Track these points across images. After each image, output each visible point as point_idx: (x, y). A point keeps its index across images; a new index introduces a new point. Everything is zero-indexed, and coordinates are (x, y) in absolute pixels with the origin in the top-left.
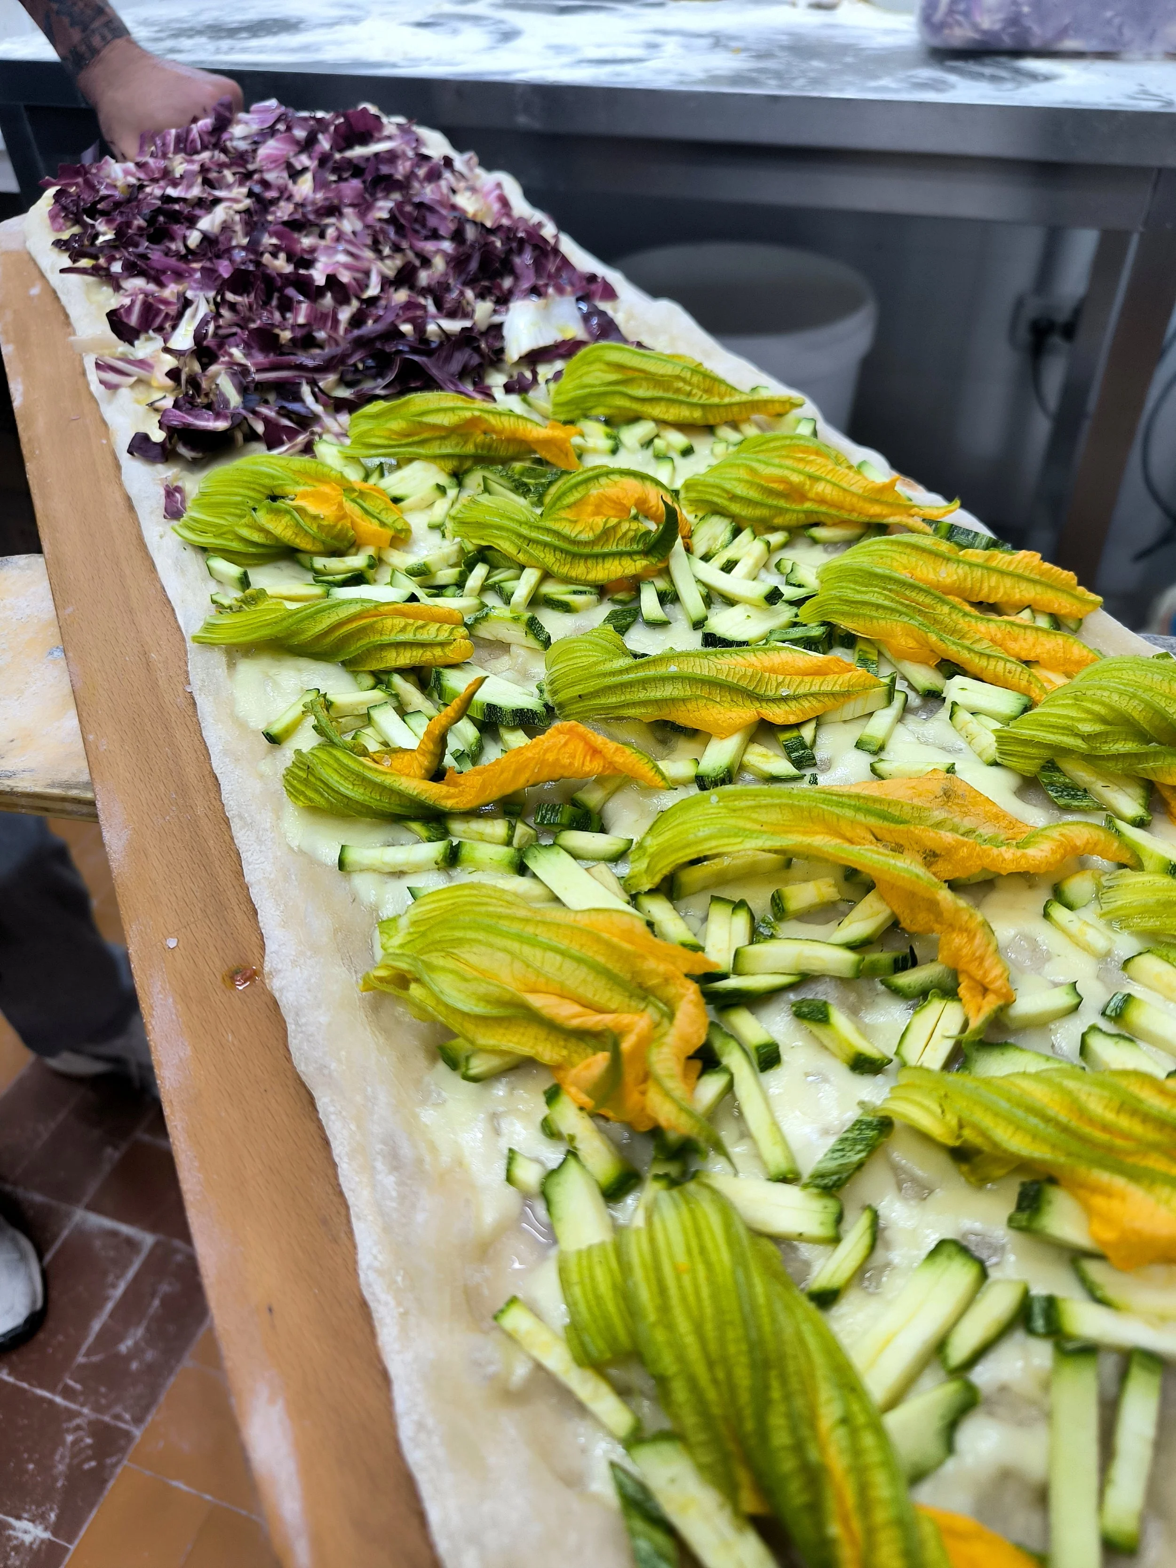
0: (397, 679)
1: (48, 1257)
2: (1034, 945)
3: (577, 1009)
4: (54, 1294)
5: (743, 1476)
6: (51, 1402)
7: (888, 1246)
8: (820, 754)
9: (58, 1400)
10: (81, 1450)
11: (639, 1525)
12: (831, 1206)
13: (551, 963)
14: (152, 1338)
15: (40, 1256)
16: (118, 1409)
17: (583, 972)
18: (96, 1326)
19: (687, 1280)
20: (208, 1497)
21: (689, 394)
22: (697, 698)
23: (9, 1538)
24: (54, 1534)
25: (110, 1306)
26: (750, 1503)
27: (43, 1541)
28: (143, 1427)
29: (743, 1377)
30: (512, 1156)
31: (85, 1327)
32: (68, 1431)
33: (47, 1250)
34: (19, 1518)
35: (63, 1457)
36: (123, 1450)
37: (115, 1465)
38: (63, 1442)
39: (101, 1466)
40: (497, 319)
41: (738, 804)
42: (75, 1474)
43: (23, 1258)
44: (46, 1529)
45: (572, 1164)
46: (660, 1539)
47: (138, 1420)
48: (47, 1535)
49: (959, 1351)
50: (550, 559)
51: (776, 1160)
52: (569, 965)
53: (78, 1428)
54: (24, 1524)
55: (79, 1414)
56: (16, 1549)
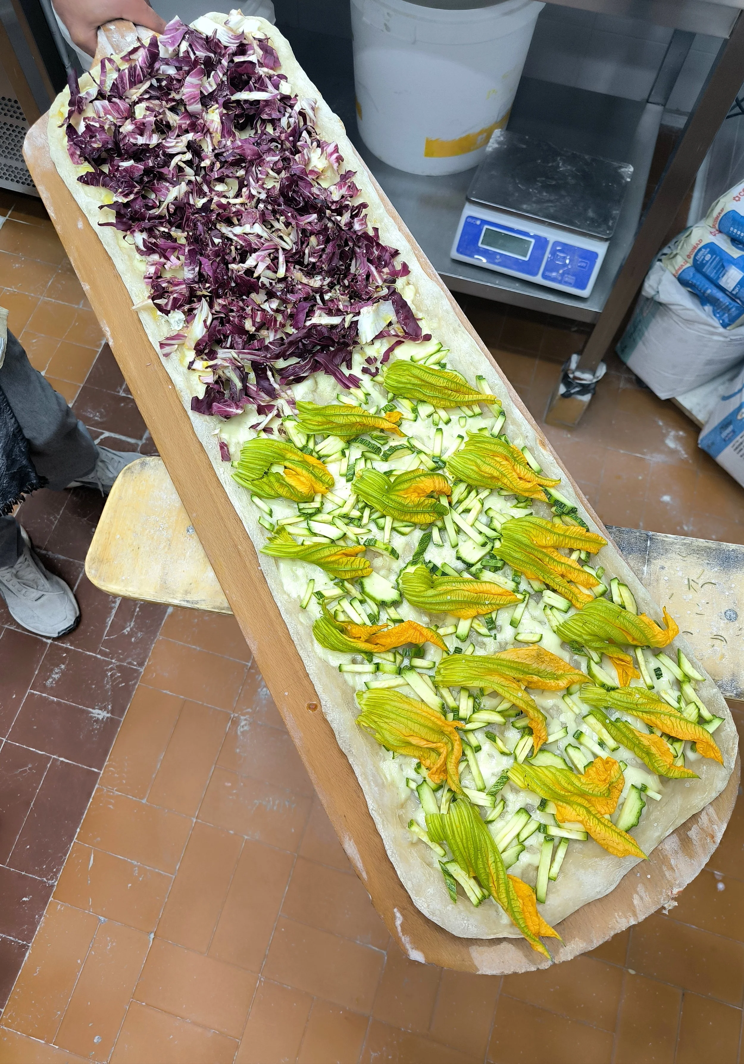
0: (346, 584)
1: (75, 588)
2: (558, 707)
3: (425, 742)
4: (83, 606)
5: (471, 869)
6: (95, 657)
7: (507, 806)
8: (498, 623)
9: (99, 656)
10: (116, 679)
11: (447, 877)
12: (493, 798)
13: (417, 728)
14: (139, 627)
15: (72, 589)
16: (130, 660)
17: (426, 730)
18: (109, 621)
19: (459, 829)
20: (182, 697)
21: (450, 396)
22: (457, 609)
23: (92, 717)
24: (112, 714)
25: (114, 612)
26: (472, 874)
27: (108, 718)
28: (144, 668)
29: (472, 852)
30: (408, 780)
31: (104, 623)
32: (107, 670)
33: (74, 585)
34: (94, 709)
35: (108, 683)
36: (137, 678)
37: (135, 684)
38: (107, 675)
39: (127, 686)
40: (355, 319)
41: (471, 664)
42: (115, 688)
43: (65, 592)
44: (108, 713)
45: (425, 785)
46: (452, 880)
47: (141, 664)
48: (109, 715)
49: (522, 837)
50: (396, 514)
51: (480, 785)
52: (422, 728)
53: (112, 669)
54: (97, 711)
55: (111, 663)
56: (95, 721)
